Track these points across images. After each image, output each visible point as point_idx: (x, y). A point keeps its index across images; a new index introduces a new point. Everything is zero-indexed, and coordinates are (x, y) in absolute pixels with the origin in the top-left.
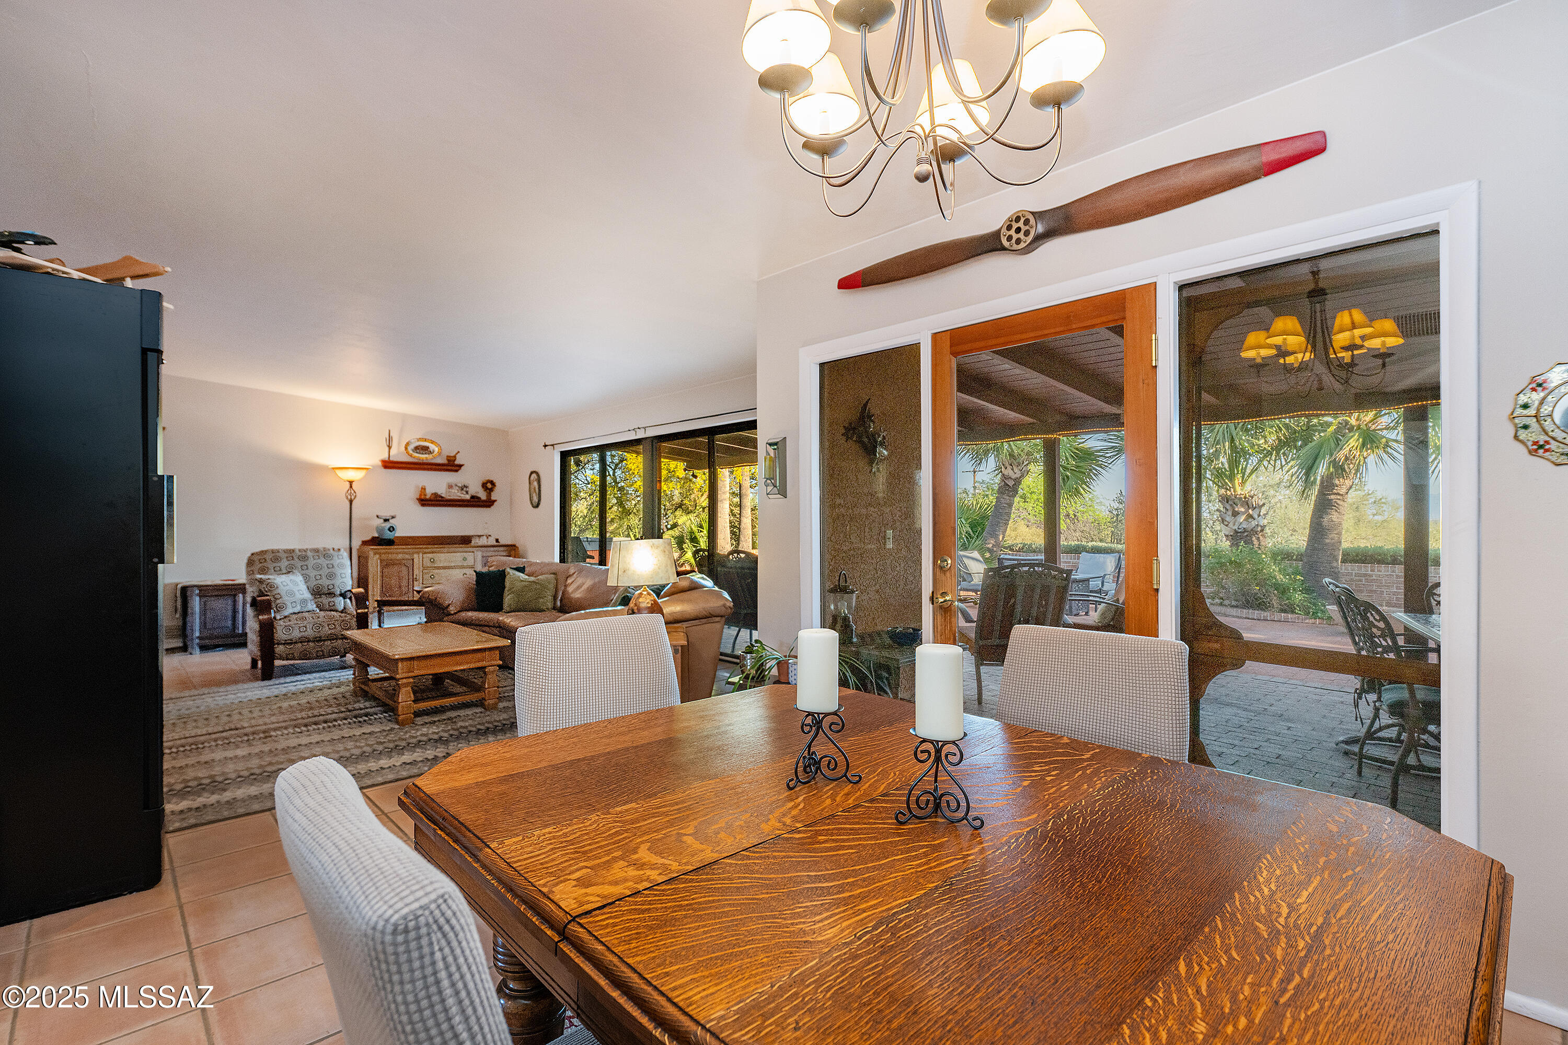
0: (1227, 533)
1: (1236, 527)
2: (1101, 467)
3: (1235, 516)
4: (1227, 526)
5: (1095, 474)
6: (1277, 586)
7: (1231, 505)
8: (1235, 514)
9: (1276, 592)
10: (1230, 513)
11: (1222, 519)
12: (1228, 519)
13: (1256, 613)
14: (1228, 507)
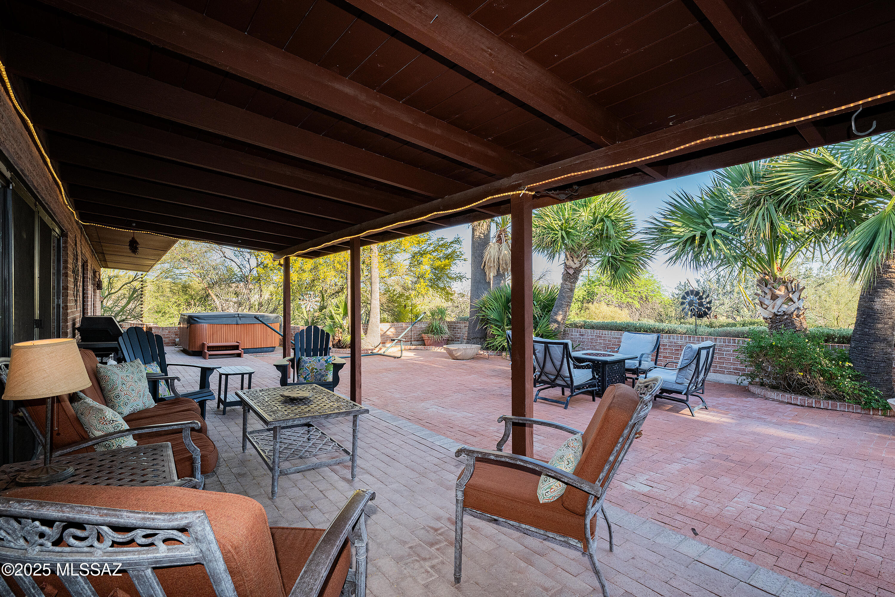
0: (766, 316)
1: (775, 310)
2: (648, 258)
3: (774, 300)
4: (766, 309)
5: (642, 265)
6: (822, 373)
7: (770, 289)
8: (774, 297)
9: (822, 378)
10: (769, 296)
11: (761, 302)
12: (767, 302)
13: (800, 399)
14: (767, 291)
